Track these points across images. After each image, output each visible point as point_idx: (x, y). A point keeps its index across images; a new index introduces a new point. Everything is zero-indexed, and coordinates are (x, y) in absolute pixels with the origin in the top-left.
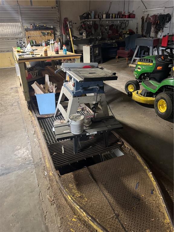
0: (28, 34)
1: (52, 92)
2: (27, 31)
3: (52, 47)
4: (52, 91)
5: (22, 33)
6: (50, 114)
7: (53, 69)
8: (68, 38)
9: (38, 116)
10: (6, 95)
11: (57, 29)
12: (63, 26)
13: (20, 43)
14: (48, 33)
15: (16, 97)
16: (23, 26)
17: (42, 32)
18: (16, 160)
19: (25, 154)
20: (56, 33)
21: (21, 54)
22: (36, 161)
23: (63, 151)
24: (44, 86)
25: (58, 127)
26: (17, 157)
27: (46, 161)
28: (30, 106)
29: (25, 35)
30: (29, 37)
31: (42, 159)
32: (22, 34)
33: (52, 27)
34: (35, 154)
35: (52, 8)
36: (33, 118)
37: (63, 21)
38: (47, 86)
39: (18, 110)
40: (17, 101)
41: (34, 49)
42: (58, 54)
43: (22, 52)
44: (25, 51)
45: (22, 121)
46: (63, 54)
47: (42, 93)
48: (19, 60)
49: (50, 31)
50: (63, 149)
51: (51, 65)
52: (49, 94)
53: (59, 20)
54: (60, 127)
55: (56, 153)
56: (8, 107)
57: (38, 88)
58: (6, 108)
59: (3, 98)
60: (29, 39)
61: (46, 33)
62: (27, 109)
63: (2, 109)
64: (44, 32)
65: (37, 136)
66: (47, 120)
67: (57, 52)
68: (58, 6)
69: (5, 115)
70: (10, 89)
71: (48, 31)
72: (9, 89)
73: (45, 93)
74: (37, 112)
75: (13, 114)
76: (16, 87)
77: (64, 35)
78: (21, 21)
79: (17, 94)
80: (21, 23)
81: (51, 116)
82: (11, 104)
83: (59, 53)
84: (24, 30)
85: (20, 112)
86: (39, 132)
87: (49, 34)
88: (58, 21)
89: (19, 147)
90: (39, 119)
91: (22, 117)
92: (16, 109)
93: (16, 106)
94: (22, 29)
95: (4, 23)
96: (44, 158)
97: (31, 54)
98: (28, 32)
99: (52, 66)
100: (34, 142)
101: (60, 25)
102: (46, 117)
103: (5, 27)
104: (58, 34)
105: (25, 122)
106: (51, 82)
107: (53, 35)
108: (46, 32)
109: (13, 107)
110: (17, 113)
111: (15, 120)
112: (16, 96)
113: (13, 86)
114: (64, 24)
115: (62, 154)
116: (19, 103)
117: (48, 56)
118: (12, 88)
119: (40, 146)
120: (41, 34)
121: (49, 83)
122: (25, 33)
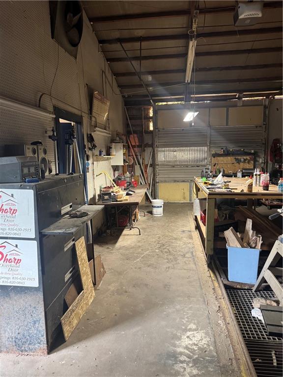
0: (214, 160)
1: (254, 248)
2: (214, 157)
3: (257, 180)
4: (254, 246)
5: (206, 159)
6: (245, 284)
7: (249, 210)
8: (278, 166)
9: (226, 282)
10: (176, 239)
11: (259, 154)
12: (271, 150)
13: (206, 172)
14: (245, 160)
15: (189, 245)
16: (210, 151)
17: (237, 158)
18: (190, 347)
19: (203, 342)
20: (258, 159)
21: (210, 186)
22: (223, 361)
23: (275, 361)
24: (241, 236)
25: (269, 310)
26: (191, 342)
27: (242, 369)
28: (211, 263)
29: (211, 162)
30: (216, 164)
31: (234, 362)
32: (206, 161)
33: (253, 151)
34: (220, 348)
35: (257, 127)
36: (216, 285)
37: (271, 143)
38: (248, 237)
39: (193, 266)
40: (191, 250)
41: (226, 181)
42: (268, 190)
43: (210, 184)
44: (215, 184)
45: (198, 284)
46: (277, 190)
47: (239, 246)
48: (210, 194)
49: (248, 157)
50: (274, 357)
51: (246, 205)
52: (249, 249)
53: (264, 142)
54: (273, 312)
55: (261, 361)
56: (178, 258)
57: (234, 238)
58: (176, 259)
59: (172, 243)
60: (215, 167)
61: (242, 160)
62: (206, 266)
63: (170, 259)
64: (239, 158)
65: (224, 316)
66: (240, 292)
67: (266, 187)
68: (266, 124)
69: (174, 268)
70: (182, 231)
71: (245, 158)
72: (179, 231)
73: (243, 246)
74: (223, 276)
75: (185, 269)
76: (189, 230)
77: (269, 162)
78: (208, 144)
79: (191, 241)
80: (209, 147)
81: (246, 288)
82: (182, 254)
83: (270, 188)
84: (211, 155)
85: (195, 268)
86: (227, 311)
87: (247, 161)
88: (263, 144)
89: (194, 327)
90: (227, 287)
91: (199, 278)
92: (189, 264)
93: (190, 259)
94: (207, 154)
95: (186, 148)
96: (237, 363)
97: (225, 188)
98: (216, 158)
99: (246, 207)
100: (218, 325)
101: (265, 149)
102: (238, 287)
103: (186, 153)
104: (261, 161)
105: (203, 287)
106: (255, 232)
107: (252, 162)
108: (242, 158)
109: (185, 259)
110: (190, 270)
111: (188, 280)
112: (190, 243)
113: (184, 229)
114: (272, 147)
115: (274, 367)
116: (194, 255)
117: (253, 192)
118: (184, 231)
119: (229, 336)
120: (234, 161)
121: (251, 232)
122: (211, 159)
